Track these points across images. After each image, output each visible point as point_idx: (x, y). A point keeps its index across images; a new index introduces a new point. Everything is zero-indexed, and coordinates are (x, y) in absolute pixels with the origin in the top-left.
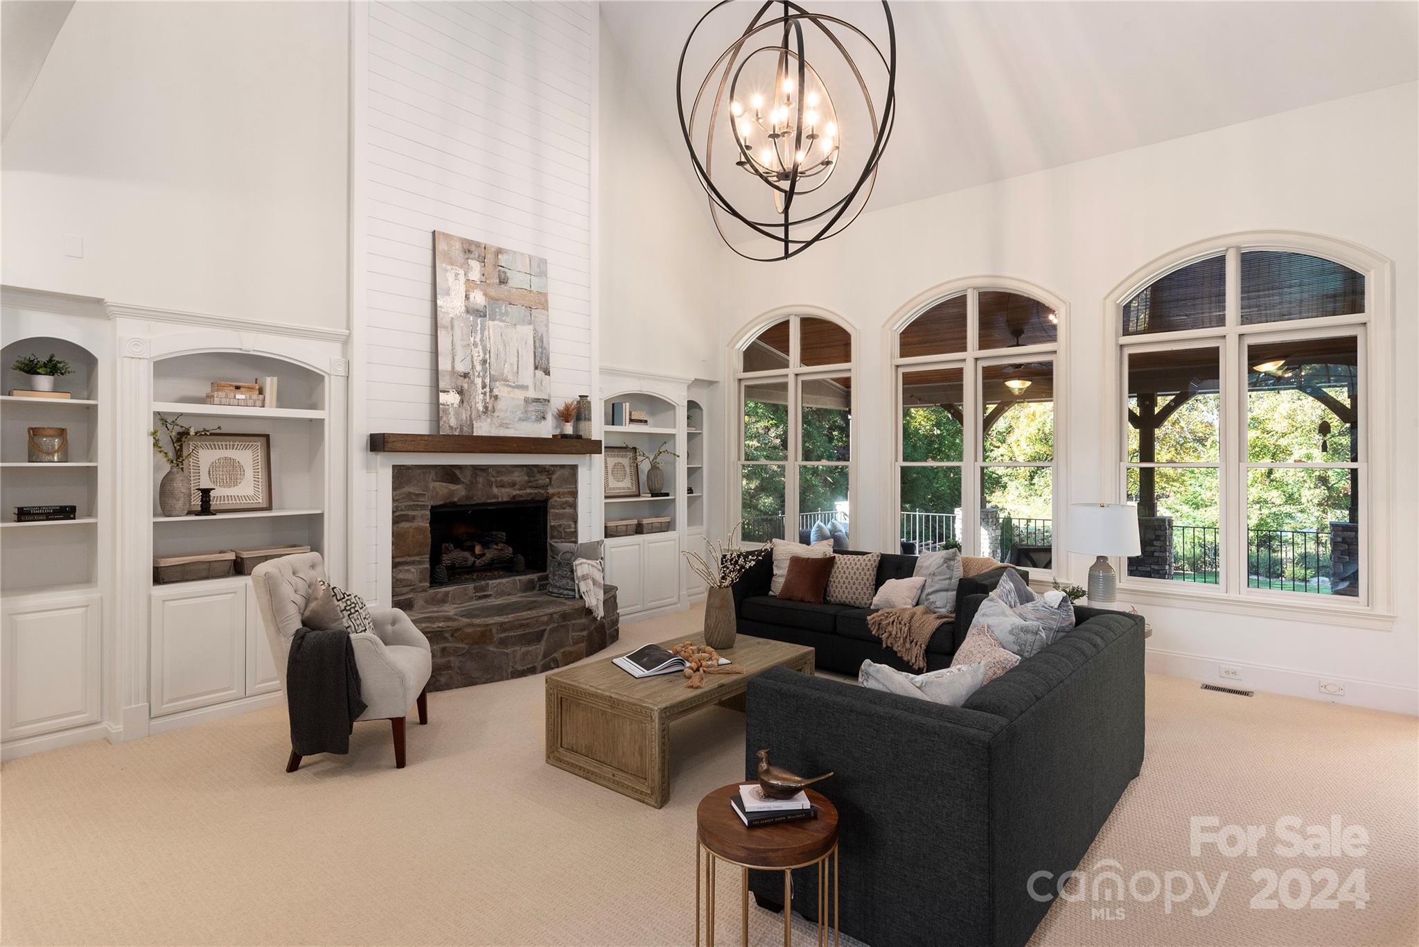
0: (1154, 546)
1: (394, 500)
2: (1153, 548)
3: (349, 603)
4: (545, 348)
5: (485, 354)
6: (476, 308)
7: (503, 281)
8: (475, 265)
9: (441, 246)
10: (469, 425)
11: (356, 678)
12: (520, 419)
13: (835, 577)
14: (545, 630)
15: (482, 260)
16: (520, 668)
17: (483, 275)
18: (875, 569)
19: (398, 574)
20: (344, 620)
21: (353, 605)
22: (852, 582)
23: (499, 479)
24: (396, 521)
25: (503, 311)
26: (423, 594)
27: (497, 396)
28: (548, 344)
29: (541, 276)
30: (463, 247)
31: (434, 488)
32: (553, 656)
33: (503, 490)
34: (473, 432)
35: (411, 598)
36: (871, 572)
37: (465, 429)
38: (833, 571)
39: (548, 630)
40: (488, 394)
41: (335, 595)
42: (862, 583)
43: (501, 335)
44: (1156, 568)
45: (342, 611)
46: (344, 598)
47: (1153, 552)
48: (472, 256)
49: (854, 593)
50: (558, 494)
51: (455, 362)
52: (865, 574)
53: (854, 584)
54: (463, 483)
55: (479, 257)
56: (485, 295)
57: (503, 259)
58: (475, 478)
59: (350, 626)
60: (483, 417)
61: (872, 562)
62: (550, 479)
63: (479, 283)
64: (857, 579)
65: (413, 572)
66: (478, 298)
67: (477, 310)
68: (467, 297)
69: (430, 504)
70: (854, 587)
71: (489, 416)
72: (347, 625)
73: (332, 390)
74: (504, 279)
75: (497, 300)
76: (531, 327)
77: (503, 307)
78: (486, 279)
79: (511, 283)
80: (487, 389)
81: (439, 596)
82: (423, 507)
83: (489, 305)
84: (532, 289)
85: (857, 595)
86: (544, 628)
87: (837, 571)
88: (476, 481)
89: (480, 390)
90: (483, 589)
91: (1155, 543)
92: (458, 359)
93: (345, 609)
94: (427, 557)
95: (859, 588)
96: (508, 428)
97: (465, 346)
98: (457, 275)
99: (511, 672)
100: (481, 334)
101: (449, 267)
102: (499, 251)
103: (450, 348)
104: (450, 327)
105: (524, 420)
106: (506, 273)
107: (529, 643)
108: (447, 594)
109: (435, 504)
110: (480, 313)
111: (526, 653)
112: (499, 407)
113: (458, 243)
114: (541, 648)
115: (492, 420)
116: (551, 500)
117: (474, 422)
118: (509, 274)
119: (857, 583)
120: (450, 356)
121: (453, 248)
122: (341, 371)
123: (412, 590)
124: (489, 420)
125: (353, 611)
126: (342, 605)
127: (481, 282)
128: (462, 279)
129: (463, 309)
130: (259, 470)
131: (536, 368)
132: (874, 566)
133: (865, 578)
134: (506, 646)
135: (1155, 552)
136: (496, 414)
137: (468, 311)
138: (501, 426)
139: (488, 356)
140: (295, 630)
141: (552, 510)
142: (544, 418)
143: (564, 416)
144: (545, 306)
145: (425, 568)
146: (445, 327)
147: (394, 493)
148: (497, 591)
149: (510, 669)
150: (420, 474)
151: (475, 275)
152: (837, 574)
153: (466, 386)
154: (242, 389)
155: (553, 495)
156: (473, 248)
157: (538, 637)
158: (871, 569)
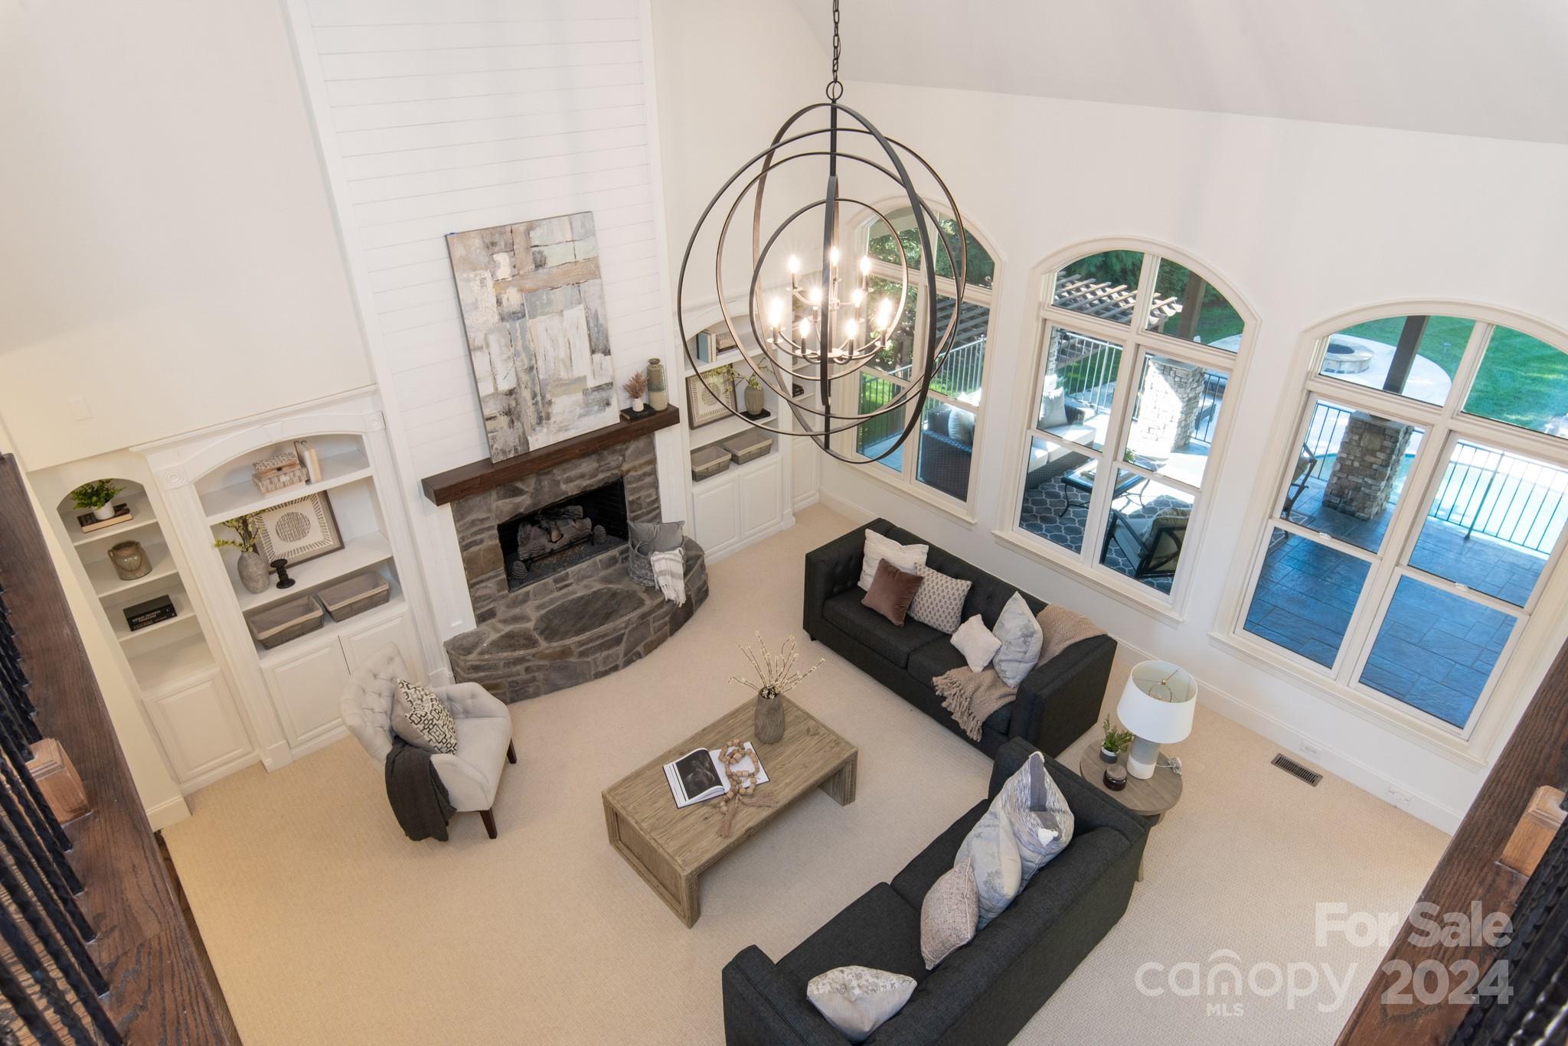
0: (1376, 457)
1: (458, 532)
2: (1373, 459)
3: (426, 722)
4: (601, 325)
5: (530, 360)
6: (511, 311)
7: (539, 265)
8: (503, 259)
9: (459, 251)
10: (524, 443)
11: (444, 791)
12: (581, 416)
13: (920, 598)
14: (624, 634)
15: (510, 249)
16: (601, 669)
17: (514, 267)
18: (963, 598)
19: (476, 592)
20: (425, 736)
21: (431, 722)
22: (936, 609)
23: (565, 476)
24: (464, 548)
25: (545, 301)
26: (504, 601)
27: (550, 401)
28: (605, 318)
29: (588, 237)
30: (484, 242)
31: (497, 507)
32: (634, 651)
33: (572, 485)
34: (529, 448)
35: (492, 608)
36: (957, 601)
37: (519, 448)
38: (920, 591)
39: (626, 634)
40: (540, 403)
41: (413, 721)
42: (947, 612)
43: (547, 331)
44: (1370, 481)
45: (421, 731)
46: (421, 720)
47: (1372, 464)
48: (497, 249)
49: (937, 620)
50: (634, 469)
51: (498, 383)
52: (951, 603)
53: (938, 611)
54: (527, 492)
55: (506, 246)
56: (521, 290)
57: (536, 237)
58: (540, 483)
59: (431, 740)
60: (538, 429)
61: (960, 592)
62: (623, 456)
63: (510, 279)
64: (942, 607)
65: (491, 587)
66: (513, 298)
67: (513, 313)
68: (499, 302)
69: (495, 523)
70: (938, 614)
71: (545, 425)
72: (428, 740)
73: (373, 447)
74: (541, 261)
75: (537, 290)
76: (582, 306)
77: (545, 297)
78: (518, 270)
79: (551, 262)
80: (539, 398)
81: (520, 597)
82: (490, 528)
83: (527, 300)
84: (578, 258)
85: (940, 622)
86: (622, 632)
87: (924, 593)
88: (541, 487)
89: (530, 402)
90: (563, 579)
91: (1378, 454)
92: (499, 379)
93: (424, 728)
94: (502, 569)
95: (943, 616)
96: (566, 430)
97: (505, 360)
98: (483, 281)
99: (594, 675)
100: (522, 339)
101: (472, 275)
102: (531, 226)
103: (489, 368)
104: (484, 346)
105: (585, 415)
106: (542, 252)
107: (609, 648)
108: (527, 594)
109: (500, 523)
110: (518, 315)
111: (607, 657)
112: (555, 411)
113: (477, 241)
114: (621, 649)
115: (548, 428)
116: (627, 476)
117: (529, 438)
118: (546, 251)
119: (941, 611)
120: (491, 378)
121: (473, 249)
122: (378, 426)
123: (493, 601)
124: (545, 430)
125: (431, 727)
126: (421, 727)
127: (513, 276)
128: (490, 282)
129: (497, 318)
130: (323, 516)
131: (593, 352)
132: (962, 595)
133: (951, 607)
134: (587, 656)
135: (1375, 463)
136: (552, 421)
137: (503, 319)
138: (559, 431)
139: (533, 362)
140: (386, 756)
141: (629, 486)
142: (608, 404)
143: (634, 391)
144: (595, 274)
145: (502, 580)
146: (480, 348)
147: (458, 525)
148: (578, 577)
149: (593, 673)
150: (480, 501)
151: (504, 272)
152: (923, 596)
153: (513, 404)
154: (284, 469)
155: (628, 471)
156: (497, 238)
157: (618, 641)
158: (958, 599)
